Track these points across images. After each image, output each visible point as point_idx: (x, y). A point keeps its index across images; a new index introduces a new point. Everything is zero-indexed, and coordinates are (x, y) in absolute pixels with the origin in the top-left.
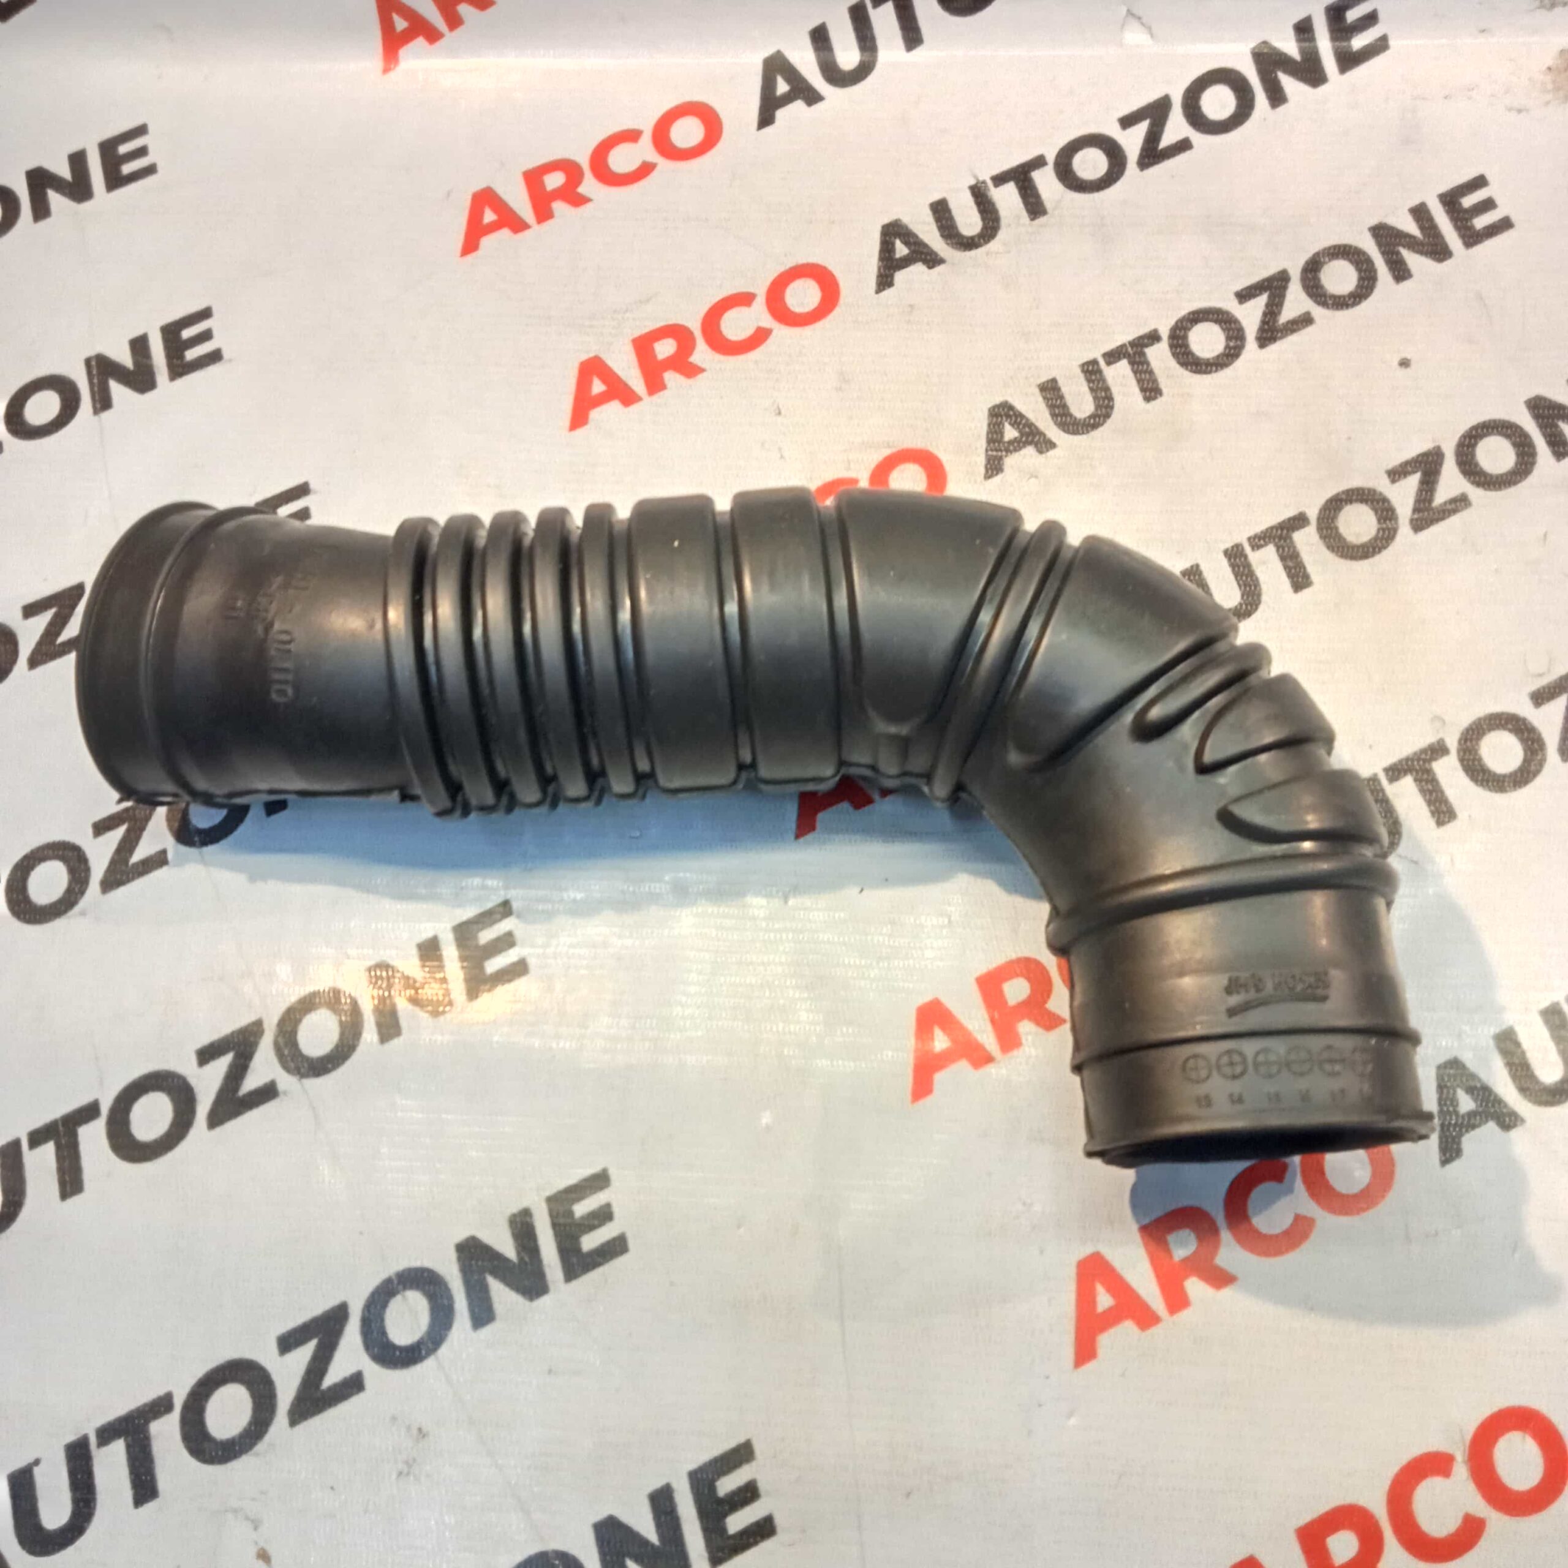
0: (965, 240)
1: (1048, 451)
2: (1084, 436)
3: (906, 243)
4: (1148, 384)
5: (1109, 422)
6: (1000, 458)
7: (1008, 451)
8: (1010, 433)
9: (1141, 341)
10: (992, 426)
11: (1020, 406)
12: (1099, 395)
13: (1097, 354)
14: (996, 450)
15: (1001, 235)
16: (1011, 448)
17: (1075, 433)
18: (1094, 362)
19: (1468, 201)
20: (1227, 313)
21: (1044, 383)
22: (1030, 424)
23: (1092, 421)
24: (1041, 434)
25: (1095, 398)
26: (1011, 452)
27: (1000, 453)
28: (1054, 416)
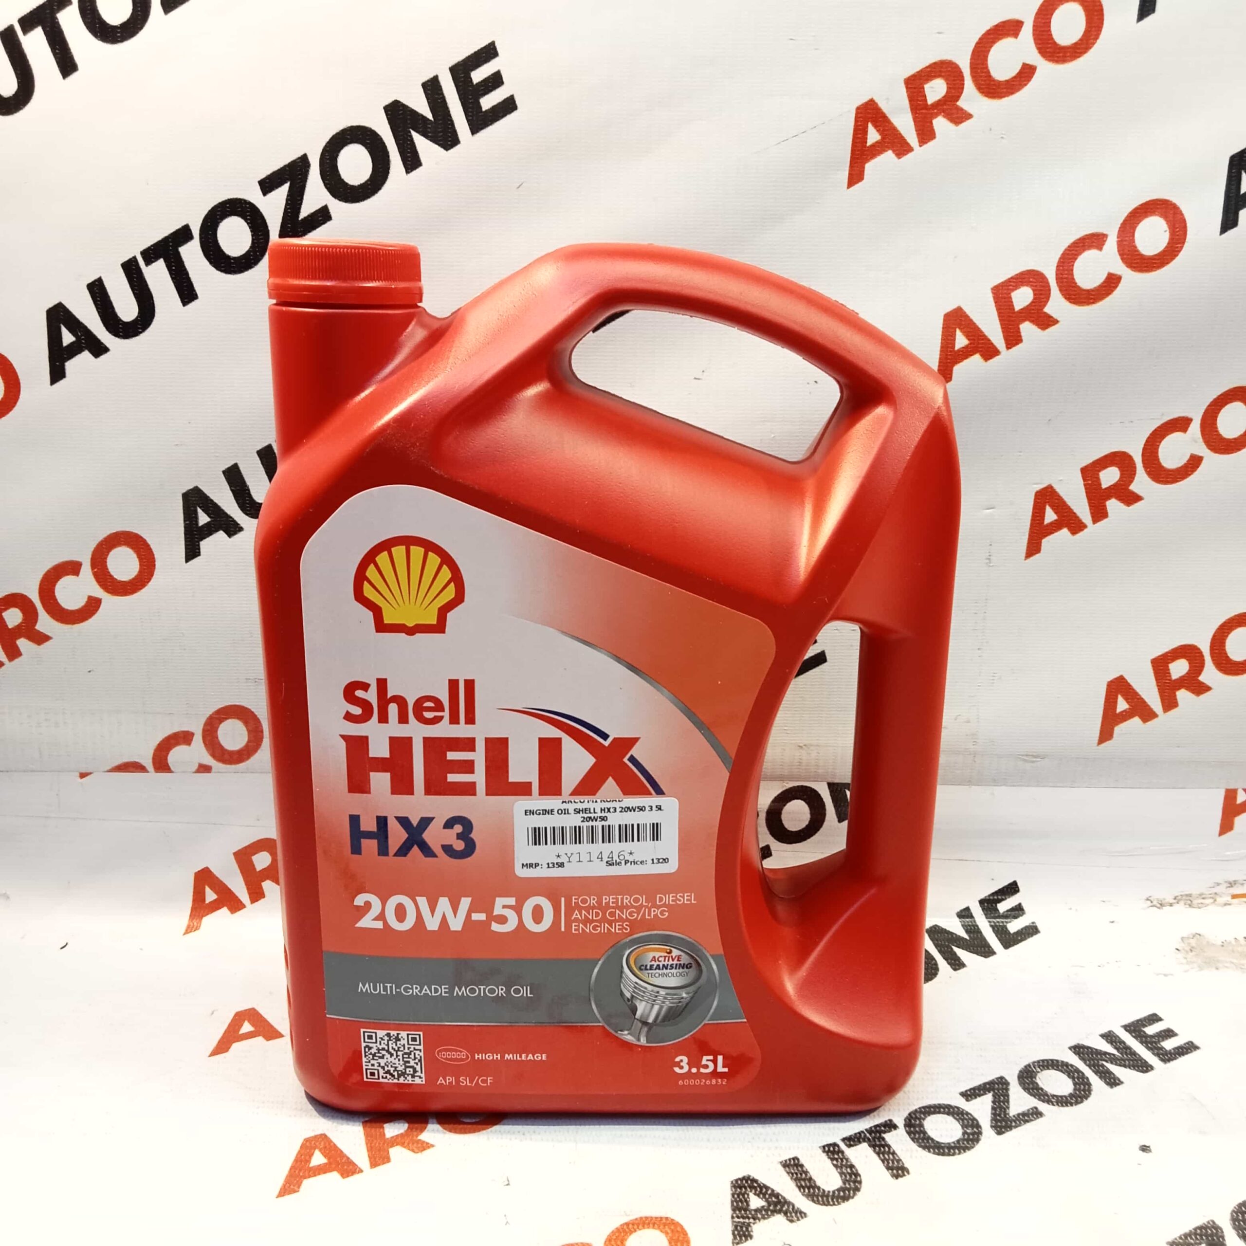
1: (798, 1220)
4: (893, 1163)
5: (859, 1194)
6: (749, 1225)
8: (756, 1202)
10: (736, 1196)
11: (763, 1178)
12: (844, 1171)
14: (743, 1218)
16: (759, 1216)
18: (835, 1145)
19: (1151, 1030)
20: (958, 1108)
21: (786, 1161)
22: (777, 1196)
23: (842, 1194)
24: (789, 1203)
25: (841, 1174)
27: (747, 1221)
28: (800, 1187)
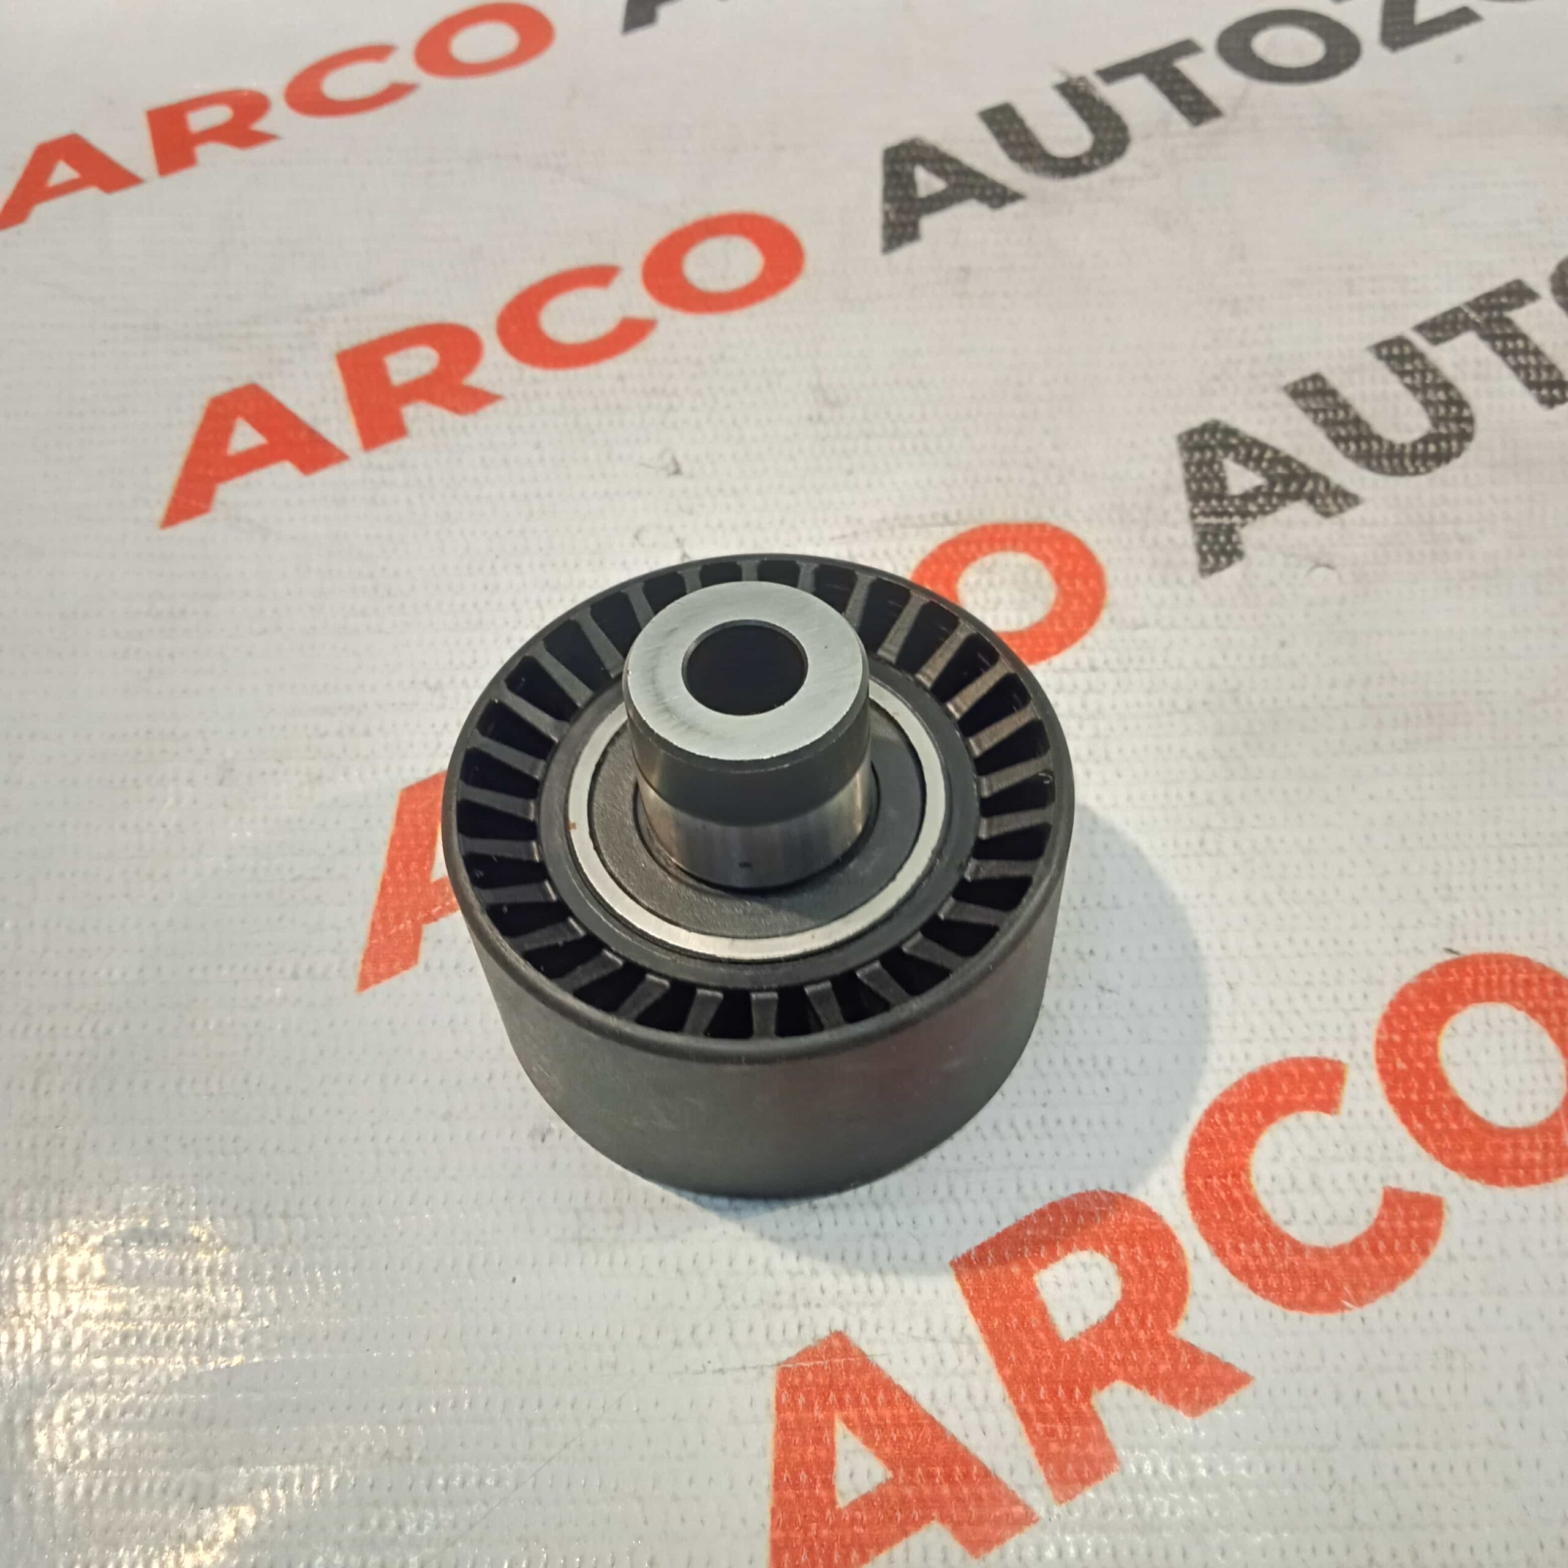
0: (1061, 164)
2: (1422, 480)
3: (940, 173)
7: (1244, 514)
9: (1493, 301)
13: (1403, 325)
15: (1135, 150)
17: (1400, 471)
26: (1254, 516)
